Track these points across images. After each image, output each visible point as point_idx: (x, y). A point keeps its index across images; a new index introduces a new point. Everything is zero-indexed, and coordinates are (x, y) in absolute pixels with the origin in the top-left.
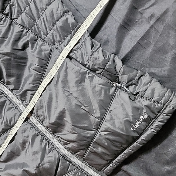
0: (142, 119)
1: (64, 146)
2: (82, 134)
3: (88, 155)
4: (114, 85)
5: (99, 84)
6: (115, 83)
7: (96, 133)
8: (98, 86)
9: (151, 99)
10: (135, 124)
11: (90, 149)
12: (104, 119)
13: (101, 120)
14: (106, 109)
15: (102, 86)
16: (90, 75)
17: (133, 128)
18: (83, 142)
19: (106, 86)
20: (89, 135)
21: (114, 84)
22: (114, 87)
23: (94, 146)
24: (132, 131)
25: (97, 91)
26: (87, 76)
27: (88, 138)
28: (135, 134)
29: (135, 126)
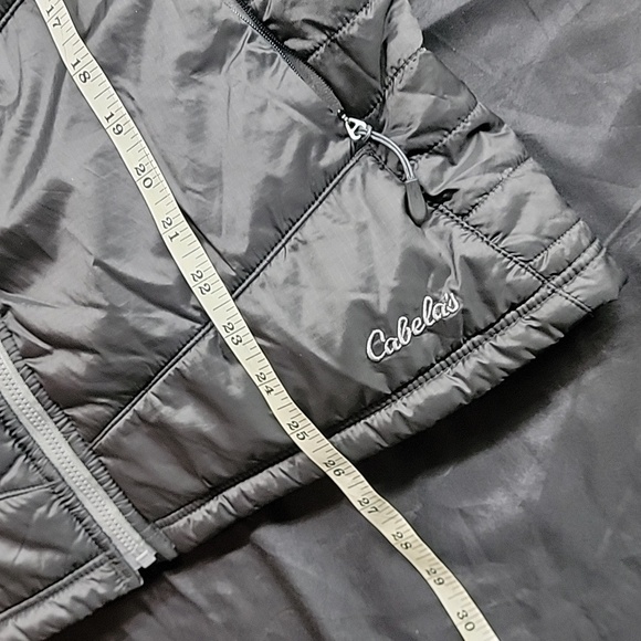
0: (431, 318)
1: (21, 364)
2: (129, 316)
3: (123, 432)
4: (351, 132)
5: (287, 102)
6: (358, 123)
7: (200, 330)
8: (277, 108)
9: (500, 236)
10: (391, 333)
11: (139, 406)
12: (258, 275)
13: (243, 275)
14: (284, 227)
15: (297, 116)
16: (255, 47)
17: (378, 349)
18: (123, 358)
19: (314, 121)
20: (159, 332)
21: (352, 125)
22: (347, 139)
23: (169, 393)
24: (367, 363)
25: (269, 133)
26: (242, 46)
27: (152, 343)
28: (378, 383)
29: (391, 342)
